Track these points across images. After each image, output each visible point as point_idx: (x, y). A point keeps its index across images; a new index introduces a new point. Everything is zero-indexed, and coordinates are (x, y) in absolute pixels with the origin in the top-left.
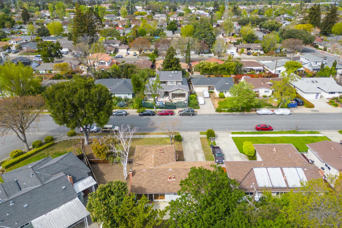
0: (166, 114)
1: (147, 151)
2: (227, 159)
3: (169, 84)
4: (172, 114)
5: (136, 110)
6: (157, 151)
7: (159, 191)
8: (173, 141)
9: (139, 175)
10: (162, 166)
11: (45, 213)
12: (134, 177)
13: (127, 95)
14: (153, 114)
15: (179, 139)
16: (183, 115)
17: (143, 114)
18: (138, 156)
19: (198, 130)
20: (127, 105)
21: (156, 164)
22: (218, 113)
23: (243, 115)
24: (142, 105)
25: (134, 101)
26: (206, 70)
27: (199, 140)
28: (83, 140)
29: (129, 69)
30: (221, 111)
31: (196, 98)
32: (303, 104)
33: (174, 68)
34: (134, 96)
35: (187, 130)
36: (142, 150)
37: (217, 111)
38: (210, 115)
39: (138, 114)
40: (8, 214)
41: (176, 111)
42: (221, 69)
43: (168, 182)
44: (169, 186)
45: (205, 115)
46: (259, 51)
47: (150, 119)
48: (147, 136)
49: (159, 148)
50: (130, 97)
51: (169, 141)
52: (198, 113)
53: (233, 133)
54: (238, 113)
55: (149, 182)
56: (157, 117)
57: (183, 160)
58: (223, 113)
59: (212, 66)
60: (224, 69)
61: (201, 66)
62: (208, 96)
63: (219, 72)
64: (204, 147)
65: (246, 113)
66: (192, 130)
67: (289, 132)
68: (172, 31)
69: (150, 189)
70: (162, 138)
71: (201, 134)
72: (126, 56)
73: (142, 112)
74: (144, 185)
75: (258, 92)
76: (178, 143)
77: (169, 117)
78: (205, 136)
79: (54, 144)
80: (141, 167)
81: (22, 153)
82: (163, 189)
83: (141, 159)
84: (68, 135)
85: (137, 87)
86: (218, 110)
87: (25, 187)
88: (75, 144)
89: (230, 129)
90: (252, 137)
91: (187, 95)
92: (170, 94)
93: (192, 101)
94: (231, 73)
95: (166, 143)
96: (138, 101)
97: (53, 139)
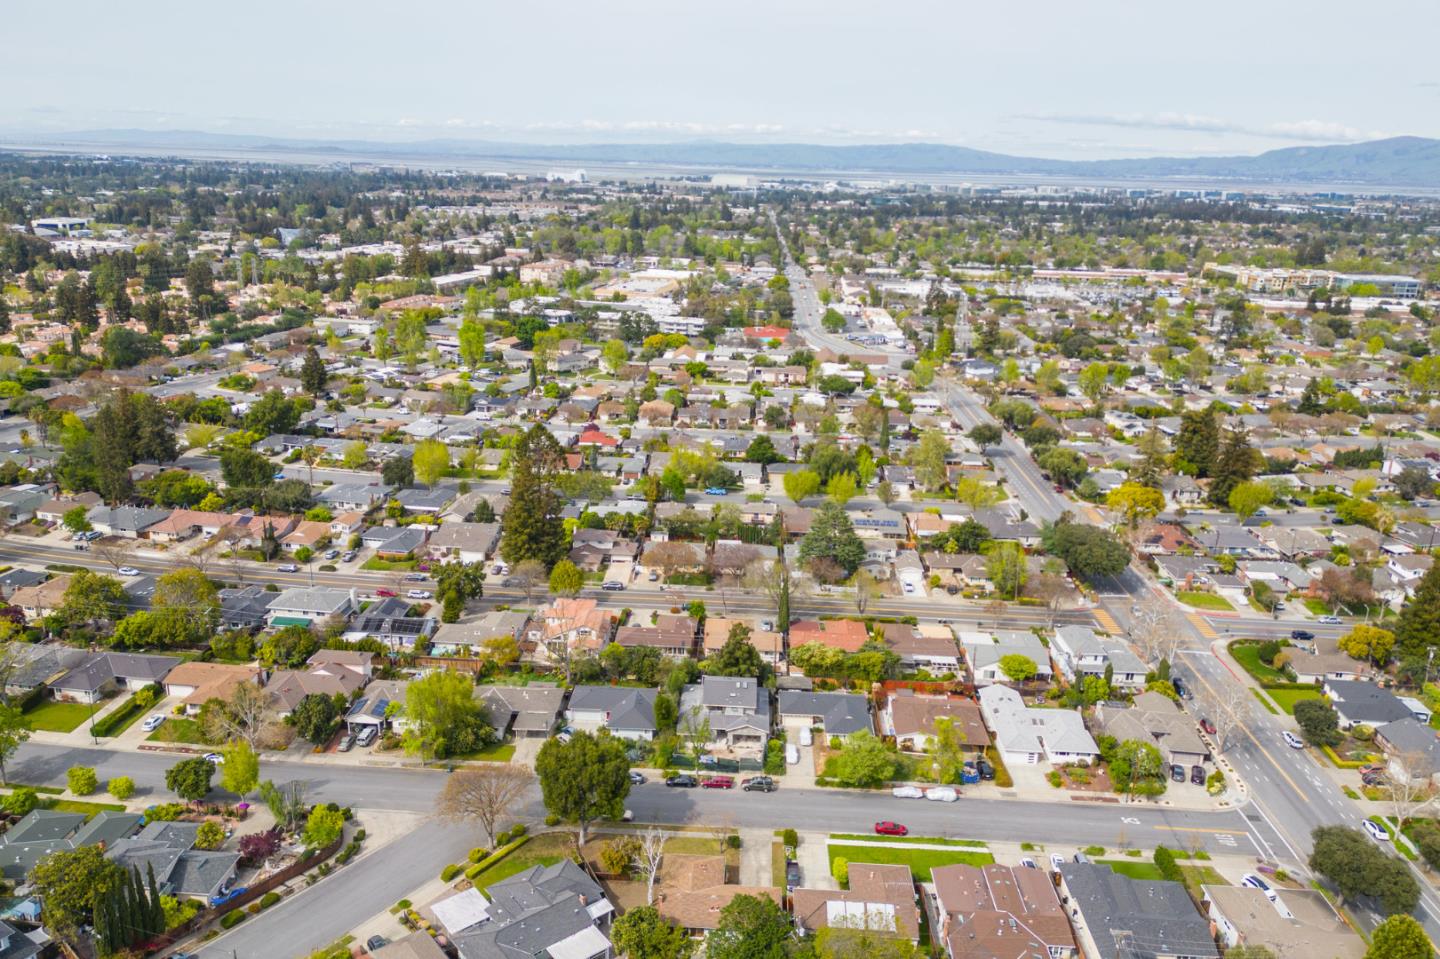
0: (718, 785)
1: (682, 865)
2: (807, 886)
3: (729, 712)
4: (729, 784)
5: (661, 771)
6: (696, 866)
7: (697, 925)
8: (724, 847)
9: (671, 901)
10: (702, 891)
12: (663, 903)
13: (643, 734)
14: (692, 783)
15: (735, 843)
16: (750, 789)
17: (673, 782)
18: (668, 873)
19: (772, 825)
20: (643, 759)
21: (695, 886)
22: (819, 788)
23: (865, 796)
24: (674, 760)
25: (656, 747)
26: (818, 666)
27: (770, 848)
28: (577, 835)
29: (647, 662)
30: (827, 784)
31: (782, 749)
32: (992, 778)
33: (743, 667)
34: (655, 734)
35: (751, 825)
36: (674, 862)
37: (818, 783)
38: (802, 792)
39: (663, 781)
41: (739, 778)
42: (850, 667)
43: (710, 914)
44: (711, 918)
45: (793, 791)
46: (982, 582)
47: (685, 795)
48: (681, 834)
49: (701, 861)
50: (649, 736)
51: (717, 846)
52: (781, 786)
53: (833, 836)
54: (858, 790)
55: (684, 911)
56: (699, 790)
57: (737, 882)
58: (828, 789)
59: (828, 661)
60: (858, 666)
61: (806, 657)
62: (809, 742)
63: (846, 673)
64: (775, 861)
65: (873, 791)
66: (761, 825)
67: (932, 841)
68: (759, 465)
69: (684, 921)
70: (707, 840)
71: (777, 834)
72: (630, 581)
73: (671, 779)
74: (677, 915)
75: (911, 740)
76: (733, 851)
77: (724, 791)
78: (781, 839)
79: (528, 841)
80: (673, 890)
81: (486, 855)
82: (703, 922)
83: (673, 878)
84: (547, 823)
85: (664, 718)
86: (821, 782)
87: (528, 906)
88: (565, 843)
89: (831, 827)
90: (862, 848)
91: (764, 740)
92: (730, 737)
93: (773, 758)
94: (873, 678)
95: (712, 852)
96: (664, 751)
97: (524, 831)
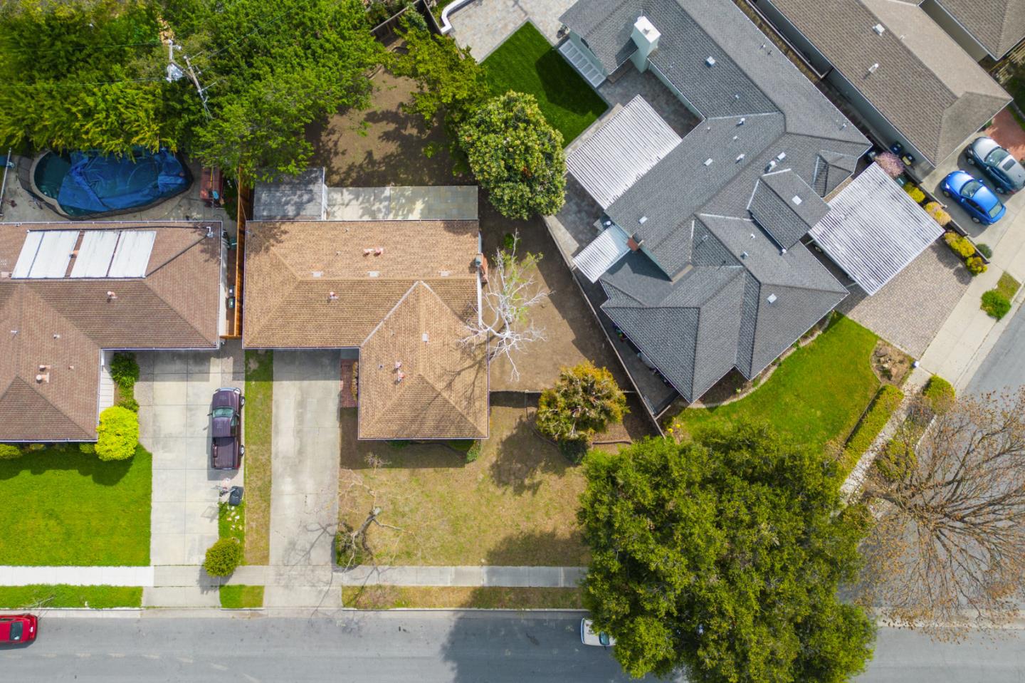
9: (459, 262)
11: (662, 163)
12: (471, 258)
40: (735, 138)
43: (383, 244)
44: (382, 237)
55: (434, 245)
69: (431, 229)
82: (398, 230)
